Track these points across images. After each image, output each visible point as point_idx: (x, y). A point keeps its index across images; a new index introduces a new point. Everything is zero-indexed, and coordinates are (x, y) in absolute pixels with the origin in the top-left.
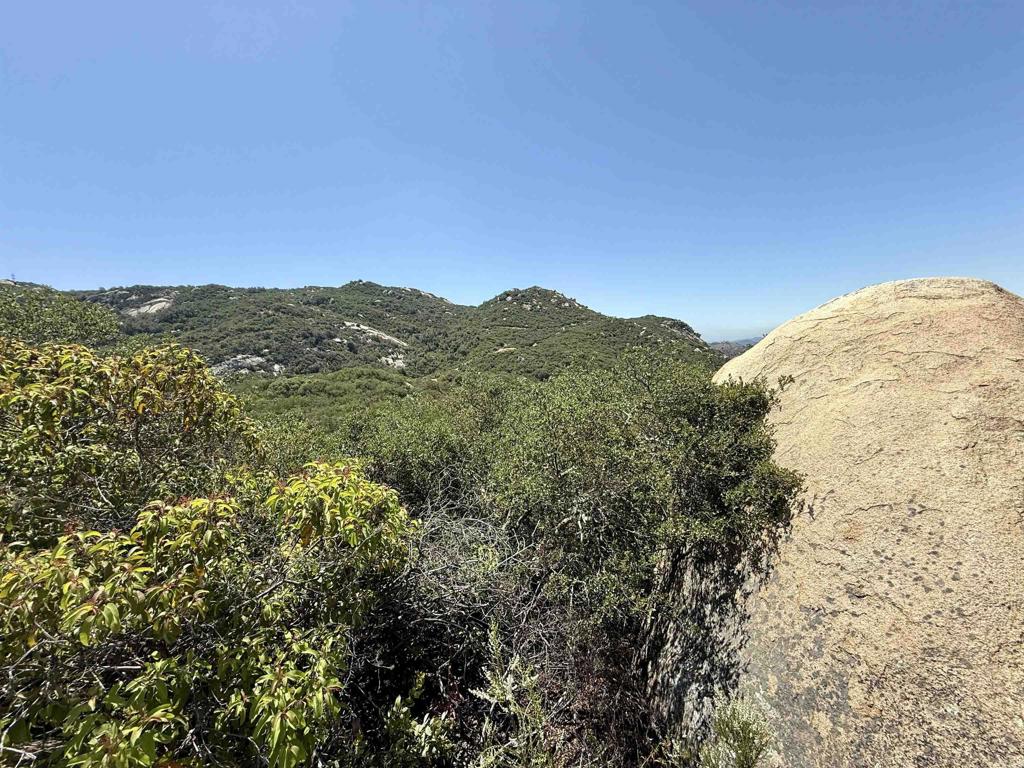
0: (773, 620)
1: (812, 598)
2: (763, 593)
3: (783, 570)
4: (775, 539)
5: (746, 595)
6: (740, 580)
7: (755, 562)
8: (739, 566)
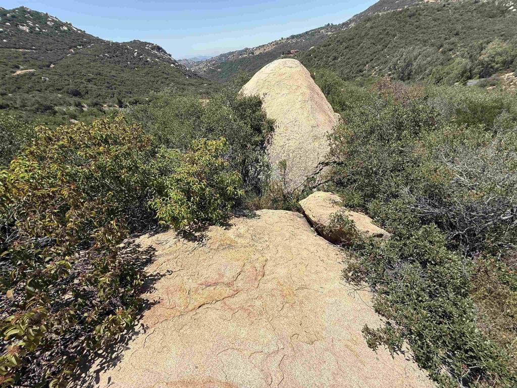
0: (275, 152)
1: (282, 144)
2: (272, 148)
3: (275, 142)
4: (272, 136)
5: (268, 150)
6: (265, 148)
7: (268, 143)
8: (265, 145)
